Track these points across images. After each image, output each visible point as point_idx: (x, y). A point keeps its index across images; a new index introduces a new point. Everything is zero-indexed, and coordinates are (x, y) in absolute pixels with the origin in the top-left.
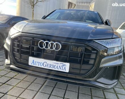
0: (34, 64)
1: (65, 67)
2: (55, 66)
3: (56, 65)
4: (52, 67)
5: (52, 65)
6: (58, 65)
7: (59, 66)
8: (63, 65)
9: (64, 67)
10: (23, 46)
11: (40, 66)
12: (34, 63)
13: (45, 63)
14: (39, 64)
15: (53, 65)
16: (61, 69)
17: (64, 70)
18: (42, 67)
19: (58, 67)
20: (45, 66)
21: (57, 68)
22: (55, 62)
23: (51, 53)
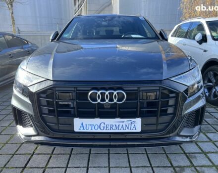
0: (84, 129)
1: (135, 125)
2: (119, 125)
3: (121, 124)
4: (114, 128)
5: (114, 126)
6: (124, 124)
7: (126, 125)
8: (131, 123)
9: (133, 125)
10: (60, 103)
11: (94, 131)
12: (83, 127)
13: (102, 125)
14: (93, 127)
15: (116, 125)
16: (130, 128)
17: (134, 129)
18: (99, 131)
19: (124, 126)
20: (102, 128)
21: (122, 129)
22: (119, 120)
23: (111, 108)
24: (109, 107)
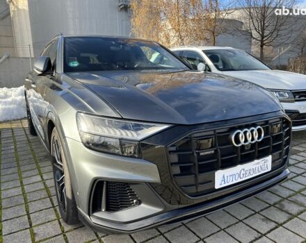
0: (225, 183)
3: (257, 166)
4: (251, 173)
6: (259, 166)
7: (261, 166)
8: (265, 163)
9: (266, 165)
10: (202, 154)
11: (235, 182)
12: (224, 180)
13: (243, 172)
14: (234, 177)
15: (253, 169)
16: (263, 169)
17: (266, 168)
18: (240, 180)
19: (259, 168)
20: (242, 176)
21: (258, 172)
22: (256, 161)
23: (250, 149)
24: (249, 148)
